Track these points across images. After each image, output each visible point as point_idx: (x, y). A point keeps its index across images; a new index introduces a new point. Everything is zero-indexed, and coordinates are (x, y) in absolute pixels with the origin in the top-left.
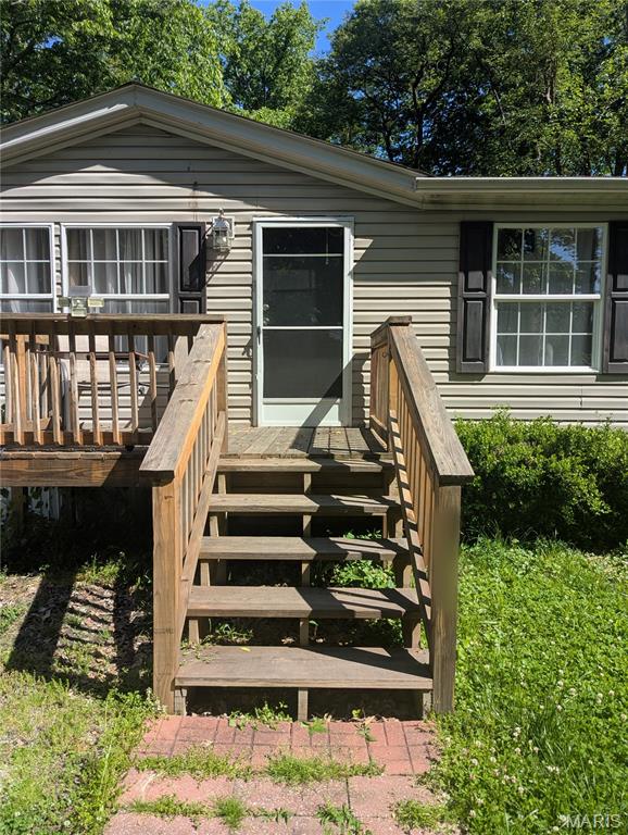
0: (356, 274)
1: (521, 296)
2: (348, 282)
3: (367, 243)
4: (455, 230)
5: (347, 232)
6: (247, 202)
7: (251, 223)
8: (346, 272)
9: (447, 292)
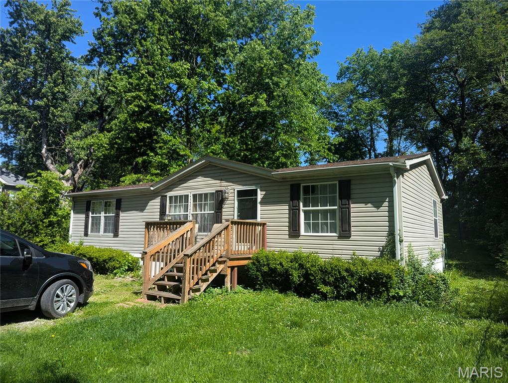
0: (261, 203)
1: (311, 208)
2: (259, 205)
3: (264, 193)
4: (289, 187)
5: (258, 190)
6: (233, 183)
7: (234, 189)
8: (258, 202)
9: (287, 207)
